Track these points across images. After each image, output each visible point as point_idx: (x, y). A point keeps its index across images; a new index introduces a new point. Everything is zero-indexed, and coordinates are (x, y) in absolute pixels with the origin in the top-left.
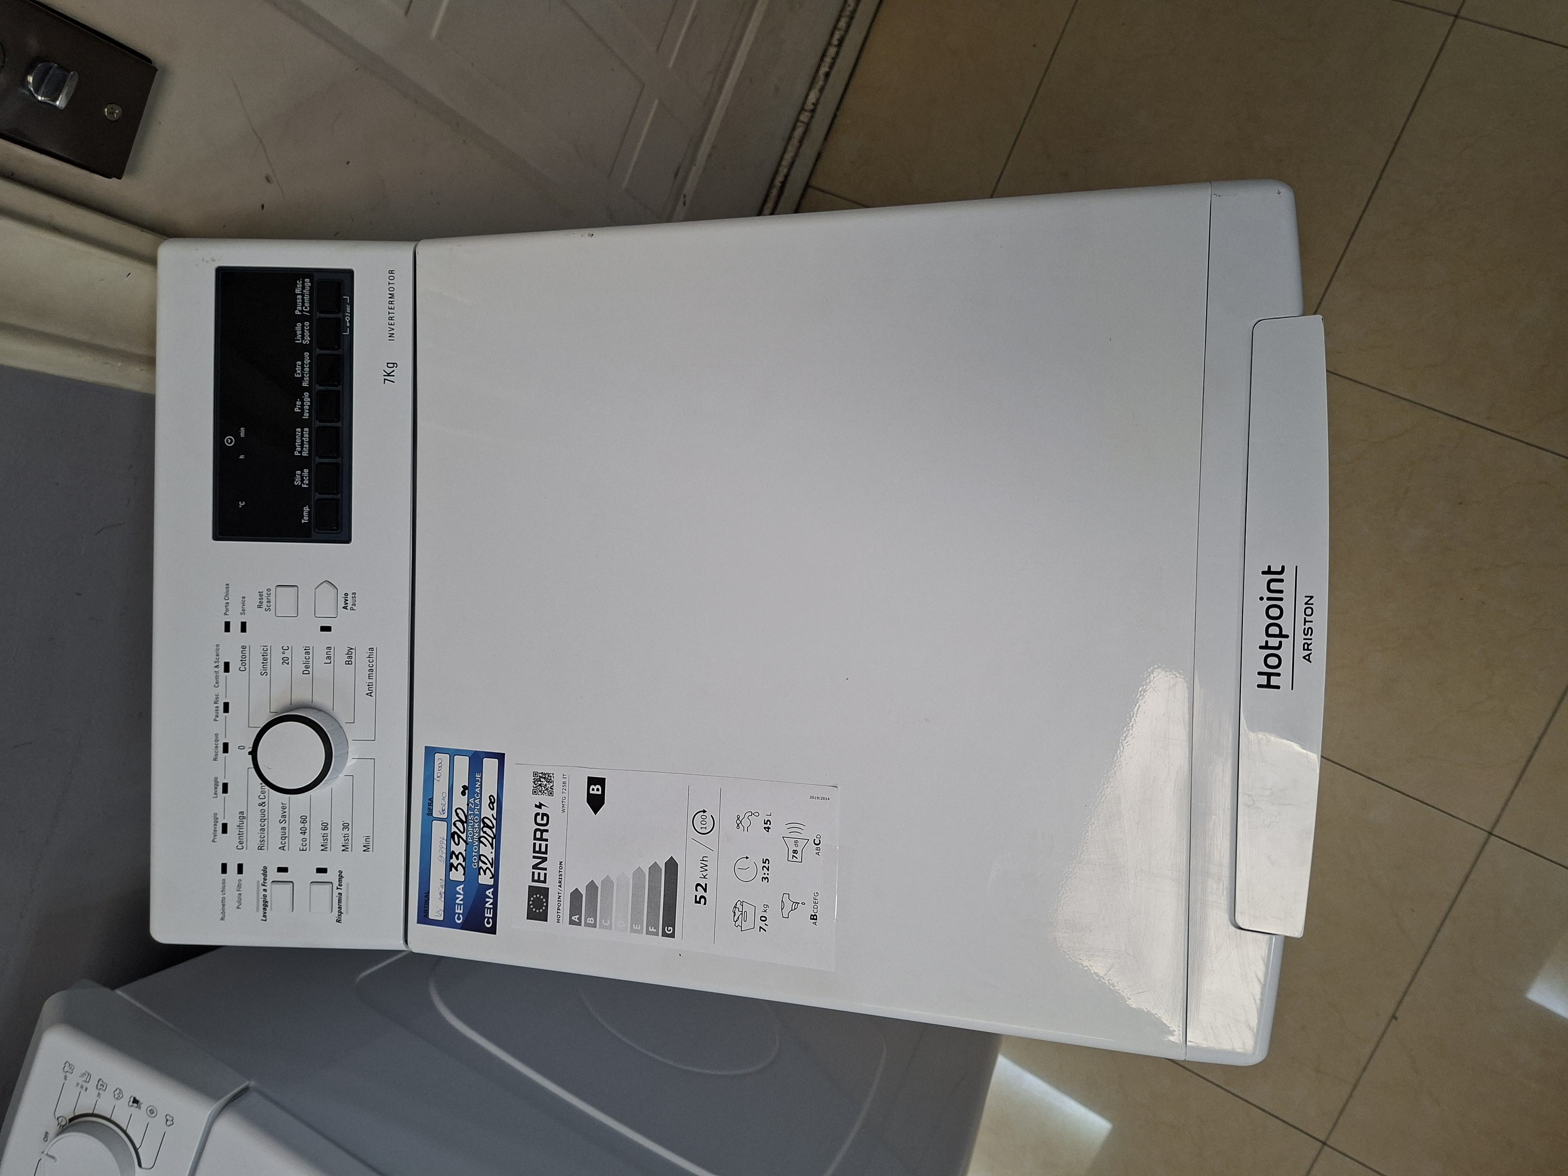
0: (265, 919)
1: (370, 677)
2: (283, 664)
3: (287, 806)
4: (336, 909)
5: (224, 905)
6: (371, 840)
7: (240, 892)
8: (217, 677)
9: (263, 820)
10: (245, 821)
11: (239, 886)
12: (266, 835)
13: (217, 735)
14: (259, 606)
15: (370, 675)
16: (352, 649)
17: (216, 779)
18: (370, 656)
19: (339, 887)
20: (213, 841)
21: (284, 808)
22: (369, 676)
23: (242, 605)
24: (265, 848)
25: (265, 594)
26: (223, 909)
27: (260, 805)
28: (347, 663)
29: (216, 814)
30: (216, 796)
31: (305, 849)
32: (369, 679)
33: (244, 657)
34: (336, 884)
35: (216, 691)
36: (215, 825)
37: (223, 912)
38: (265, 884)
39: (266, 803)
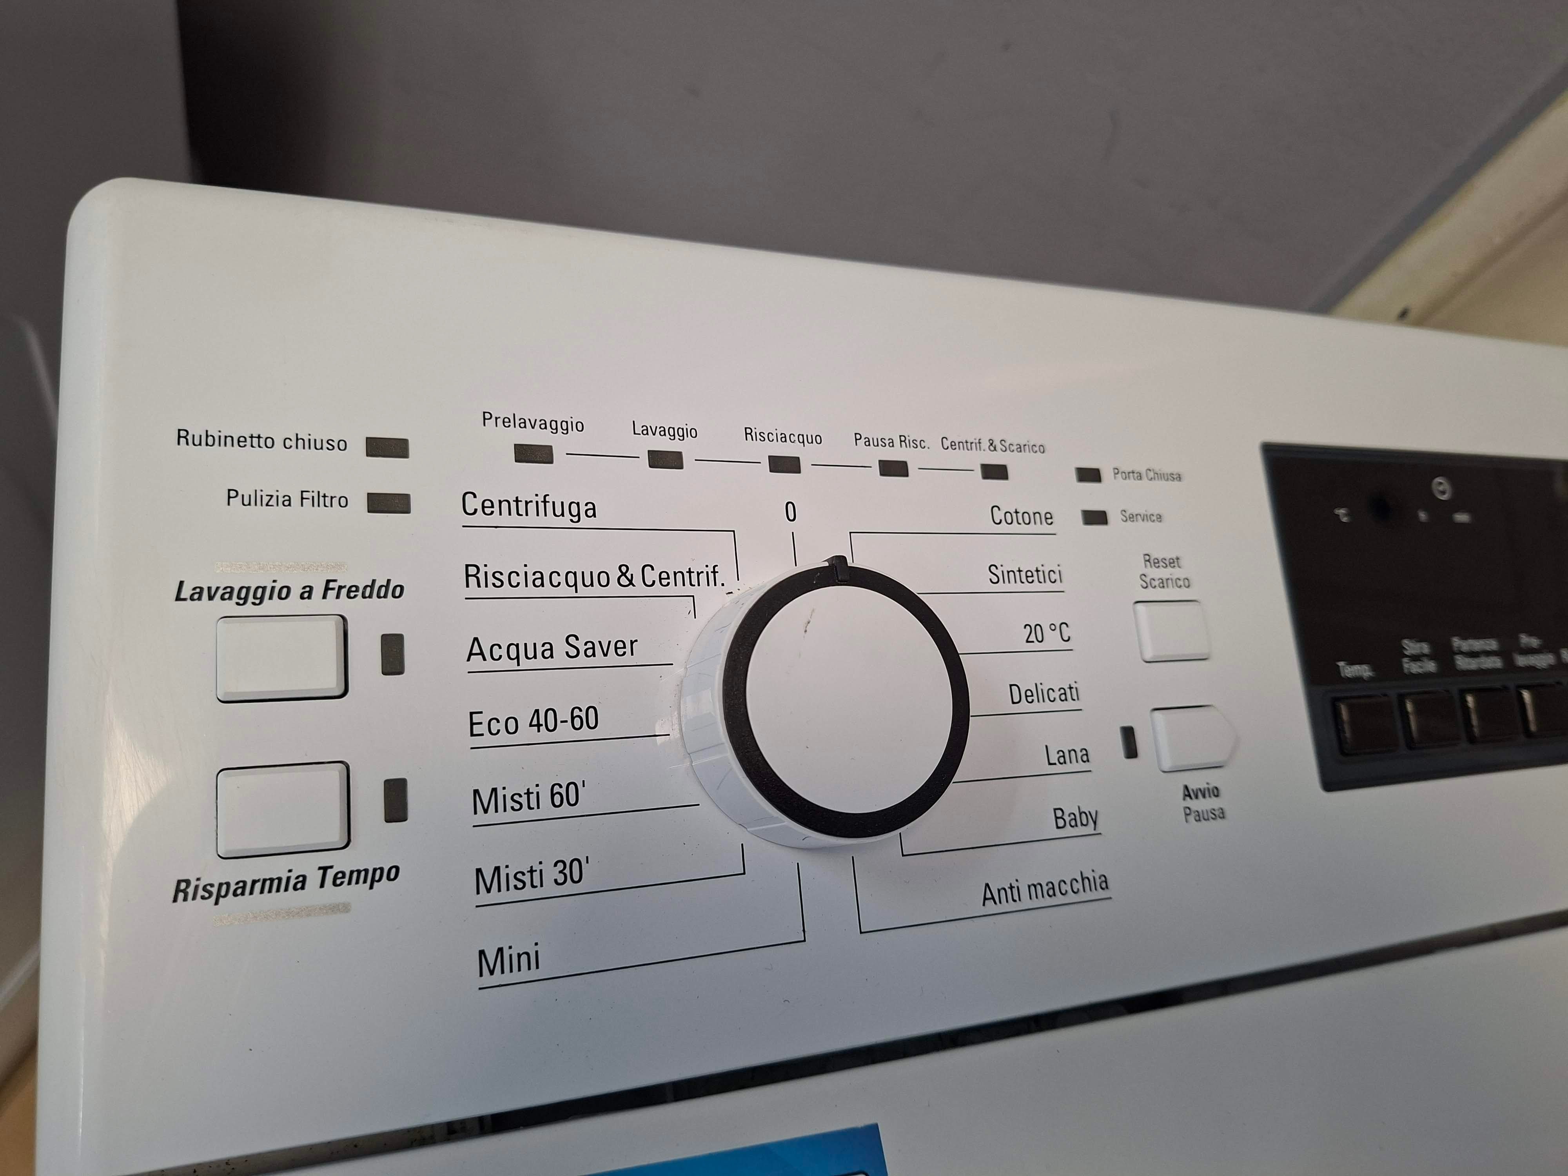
0: (186, 593)
1: (1033, 888)
2: (1025, 627)
3: (627, 659)
4: (234, 872)
5: (241, 441)
6: (525, 975)
7: (296, 500)
8: (966, 445)
9: (574, 580)
10: (566, 521)
11: (321, 499)
12: (521, 591)
13: (817, 439)
14: (1148, 559)
15: (1039, 887)
16: (1095, 823)
17: (692, 433)
18: (1086, 881)
19: (330, 874)
20: (486, 417)
21: (619, 647)
22: (1035, 886)
23: (1142, 512)
24: (474, 591)
25: (1176, 573)
26: (225, 440)
27: (624, 570)
28: (1059, 813)
29: (580, 427)
30: (639, 430)
31: (477, 729)
32: (1029, 887)
33: (1029, 518)
34: (342, 862)
35: (933, 442)
36: (544, 425)
37: (208, 440)
38: (332, 594)
39: (630, 591)
